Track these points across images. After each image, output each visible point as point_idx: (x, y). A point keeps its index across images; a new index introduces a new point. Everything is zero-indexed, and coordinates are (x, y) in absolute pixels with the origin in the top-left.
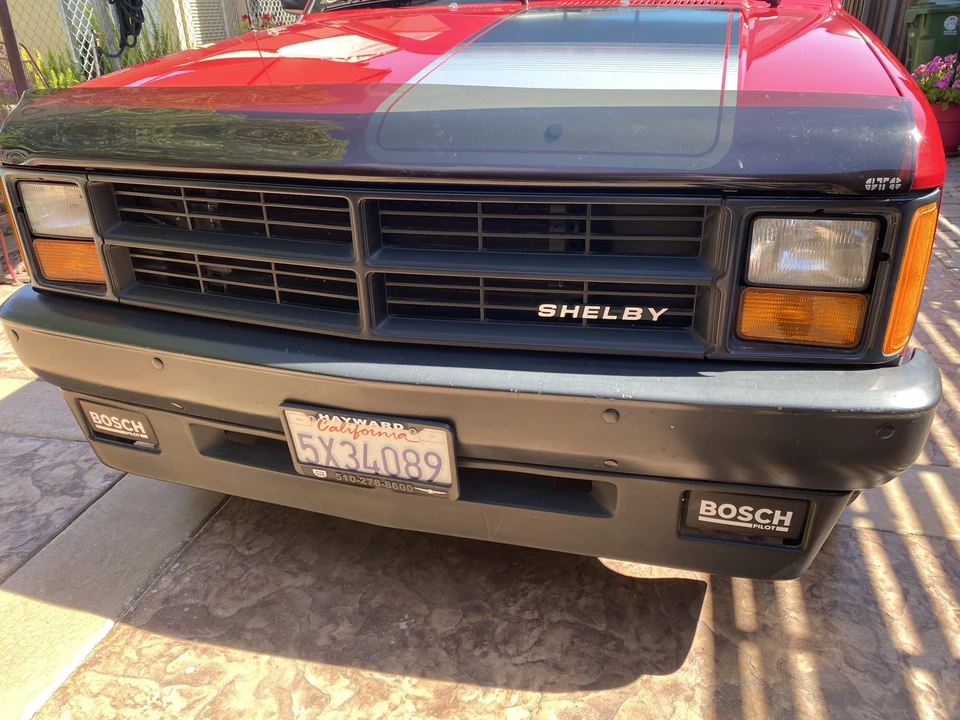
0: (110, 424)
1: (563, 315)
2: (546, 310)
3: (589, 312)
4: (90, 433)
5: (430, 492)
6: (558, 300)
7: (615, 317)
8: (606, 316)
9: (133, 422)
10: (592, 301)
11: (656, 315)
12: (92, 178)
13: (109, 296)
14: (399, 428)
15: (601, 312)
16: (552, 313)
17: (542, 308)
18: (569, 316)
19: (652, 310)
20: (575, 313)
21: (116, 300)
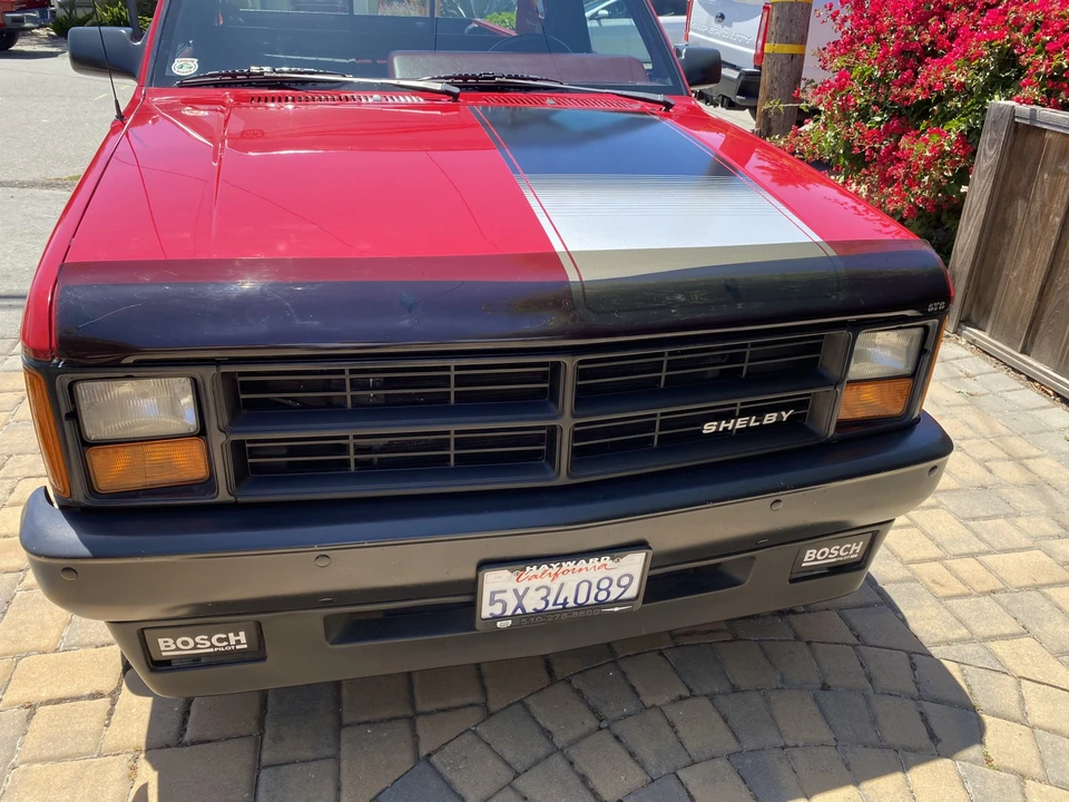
0: (192, 644)
1: (721, 429)
2: (709, 428)
3: (740, 423)
4: (148, 663)
7: (758, 424)
8: (752, 424)
9: (231, 635)
12: (225, 369)
13: (223, 495)
14: (606, 560)
15: (749, 421)
16: (714, 429)
17: (706, 426)
18: (726, 429)
19: (783, 413)
20: (730, 426)
21: (232, 499)
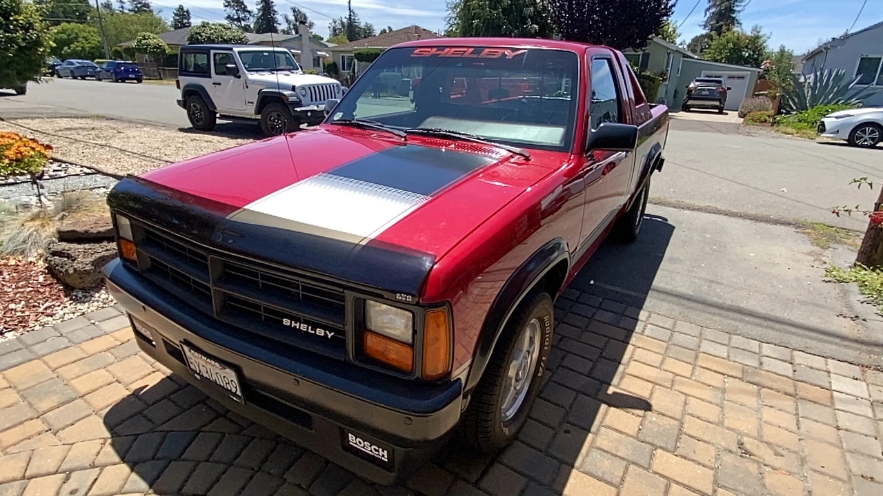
5: (235, 399)
6: (291, 318)
7: (313, 332)
10: (305, 322)
11: (330, 335)
17: (284, 320)
18: (295, 327)
